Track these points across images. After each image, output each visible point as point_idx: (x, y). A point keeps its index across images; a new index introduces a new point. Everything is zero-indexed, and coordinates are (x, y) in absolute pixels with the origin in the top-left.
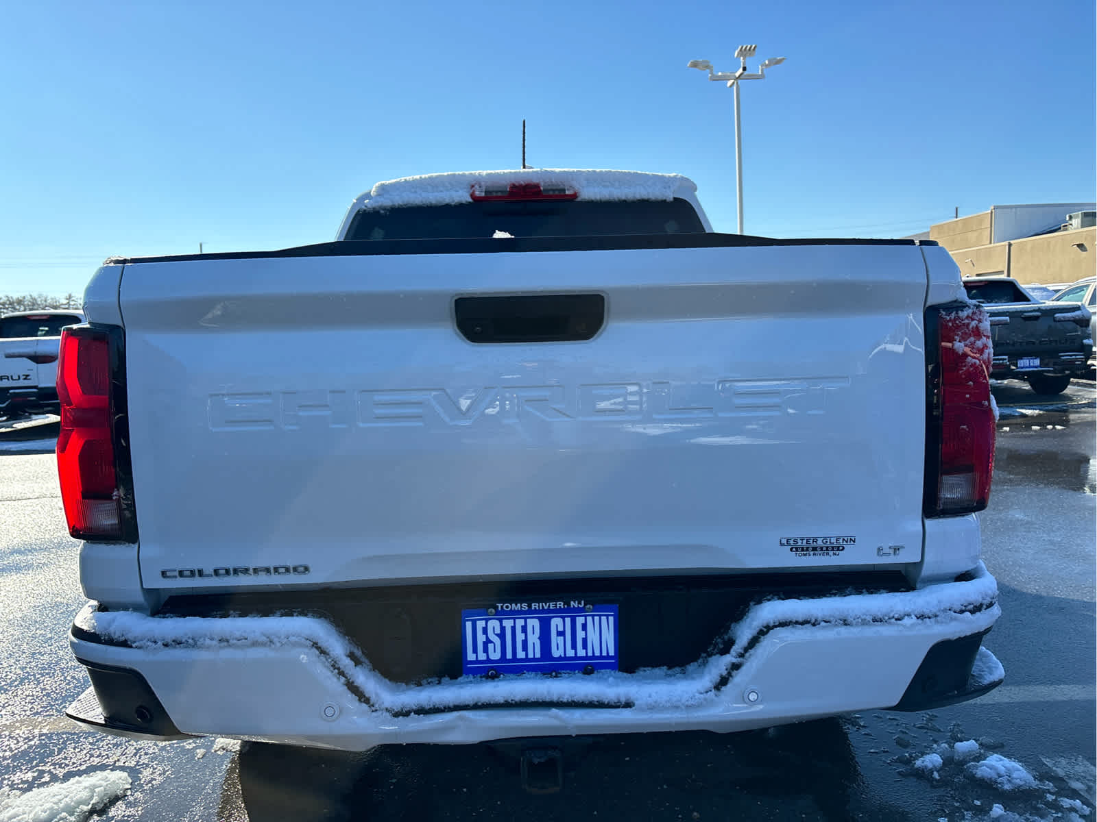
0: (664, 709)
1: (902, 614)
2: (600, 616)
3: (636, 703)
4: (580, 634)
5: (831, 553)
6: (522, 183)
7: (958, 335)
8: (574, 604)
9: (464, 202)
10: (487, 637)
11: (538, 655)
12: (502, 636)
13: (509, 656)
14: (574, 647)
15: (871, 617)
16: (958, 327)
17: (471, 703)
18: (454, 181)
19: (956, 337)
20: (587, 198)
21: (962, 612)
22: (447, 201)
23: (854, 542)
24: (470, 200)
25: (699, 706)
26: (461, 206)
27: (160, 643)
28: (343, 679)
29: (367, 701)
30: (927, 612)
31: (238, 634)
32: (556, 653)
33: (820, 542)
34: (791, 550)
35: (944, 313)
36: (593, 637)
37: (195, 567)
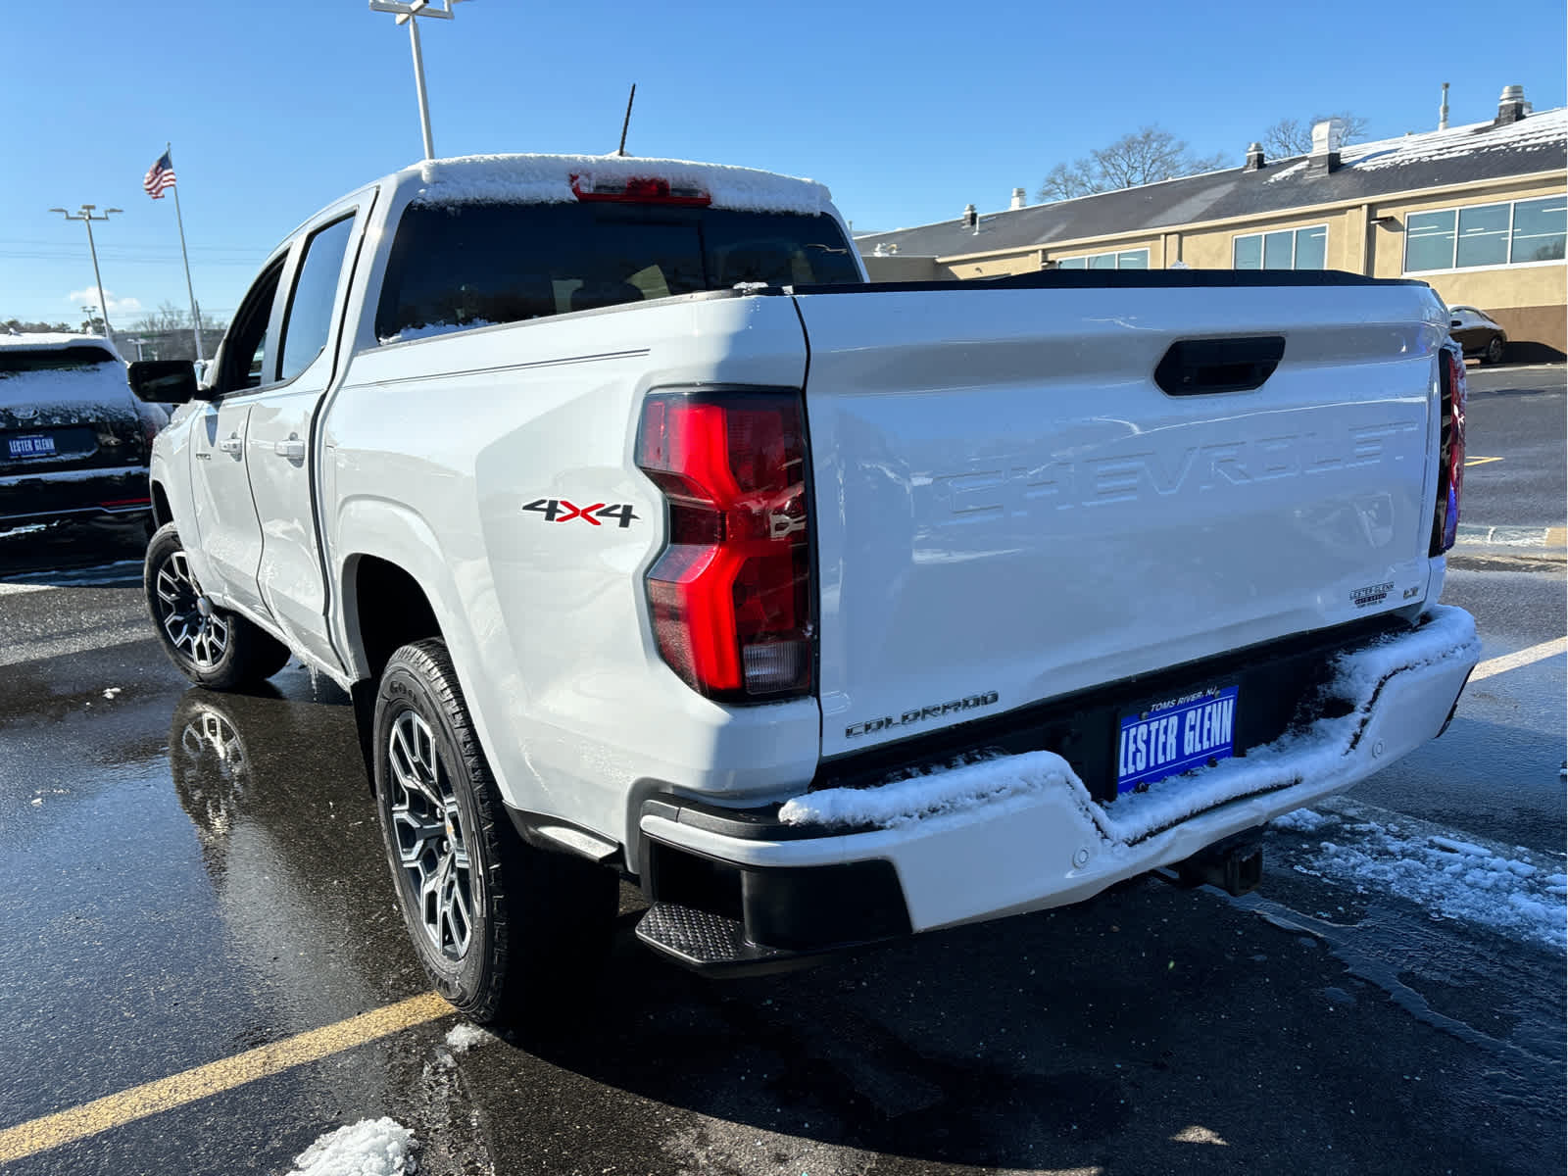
2: (1224, 701)
3: (1304, 777)
4: (1207, 724)
6: (645, 177)
8: (1207, 693)
9: (565, 200)
10: (1136, 747)
11: (1174, 757)
12: (1148, 742)
13: (1152, 763)
14: (1201, 740)
17: (1188, 813)
18: (544, 169)
20: (723, 205)
22: (544, 198)
24: (575, 198)
26: (562, 206)
27: (916, 816)
28: (1090, 816)
29: (1106, 836)
31: (996, 785)
32: (1188, 750)
36: (1216, 727)
37: (878, 716)
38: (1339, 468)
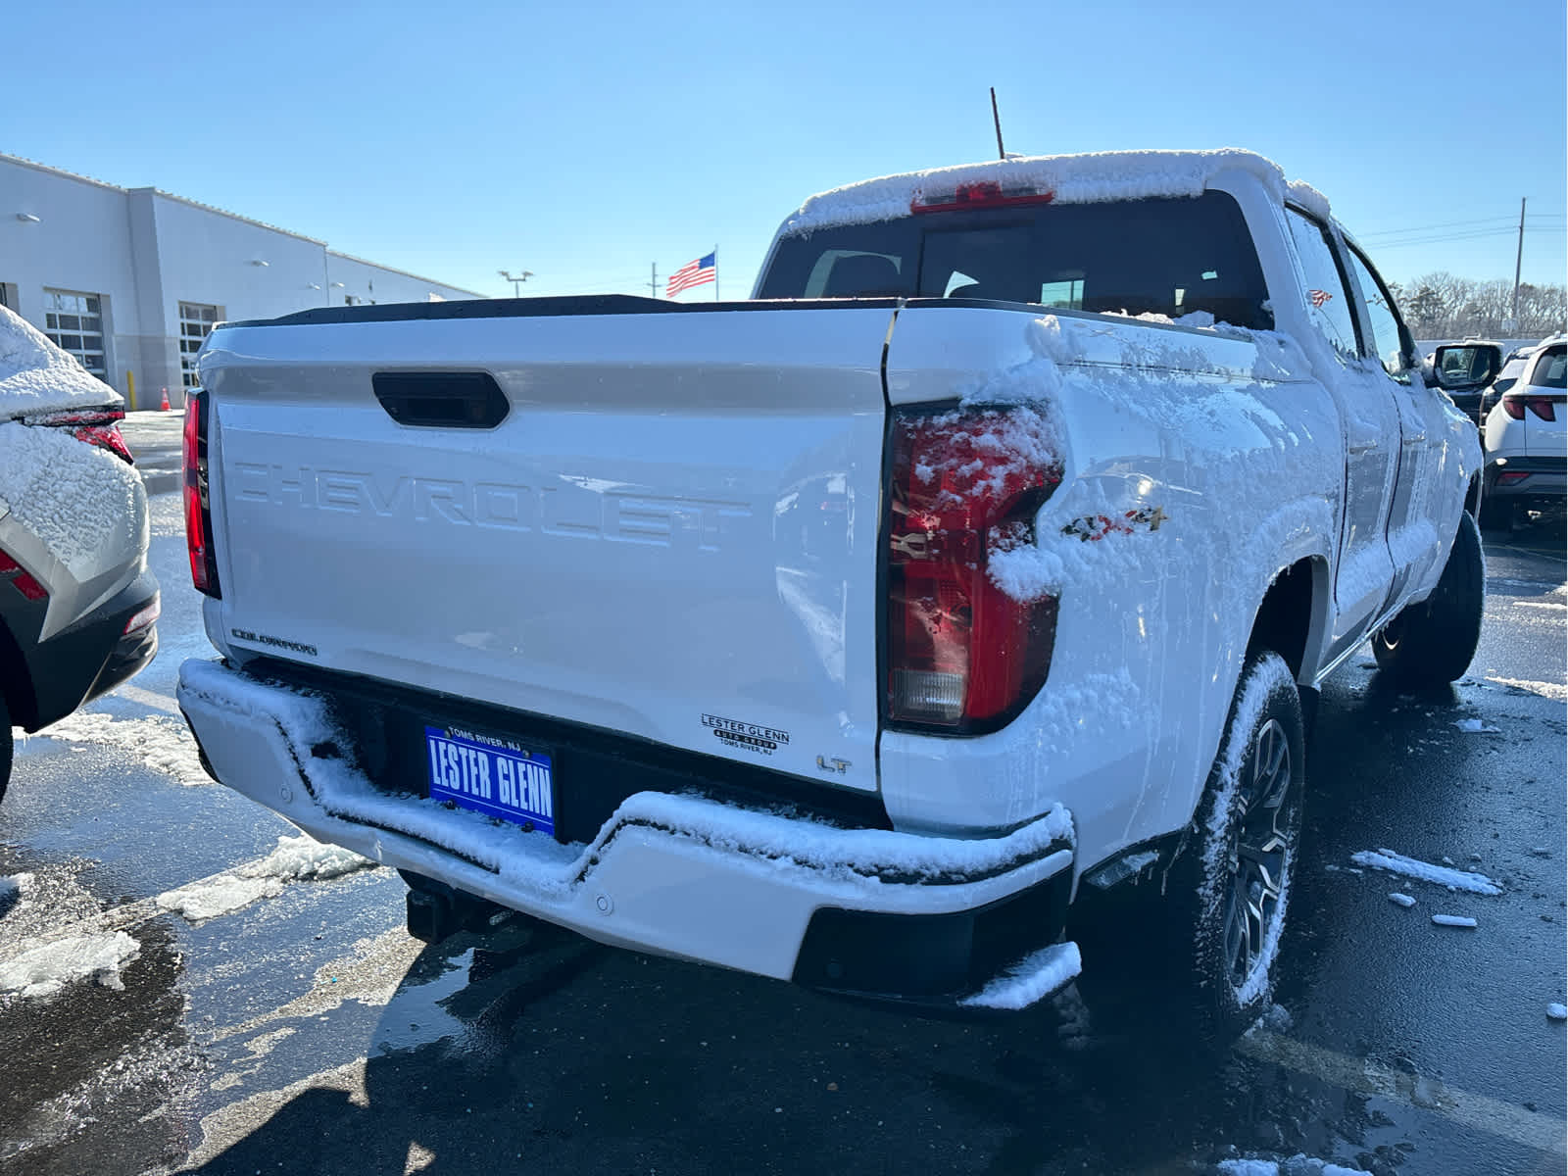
0: (520, 887)
1: (779, 850)
2: (539, 766)
3: (501, 871)
4: (523, 784)
5: (762, 749)
7: (925, 453)
8: (511, 746)
10: (448, 763)
11: (489, 797)
12: (459, 763)
13: (466, 790)
14: (518, 796)
15: (737, 844)
16: (929, 442)
19: (922, 457)
20: (1065, 199)
21: (868, 874)
23: (787, 740)
25: (553, 897)
26: (897, 222)
28: (295, 764)
29: (312, 793)
30: (812, 859)
32: (504, 799)
33: (746, 731)
34: (716, 732)
35: (904, 418)
36: (533, 791)
37: (248, 629)
38: (593, 537)
